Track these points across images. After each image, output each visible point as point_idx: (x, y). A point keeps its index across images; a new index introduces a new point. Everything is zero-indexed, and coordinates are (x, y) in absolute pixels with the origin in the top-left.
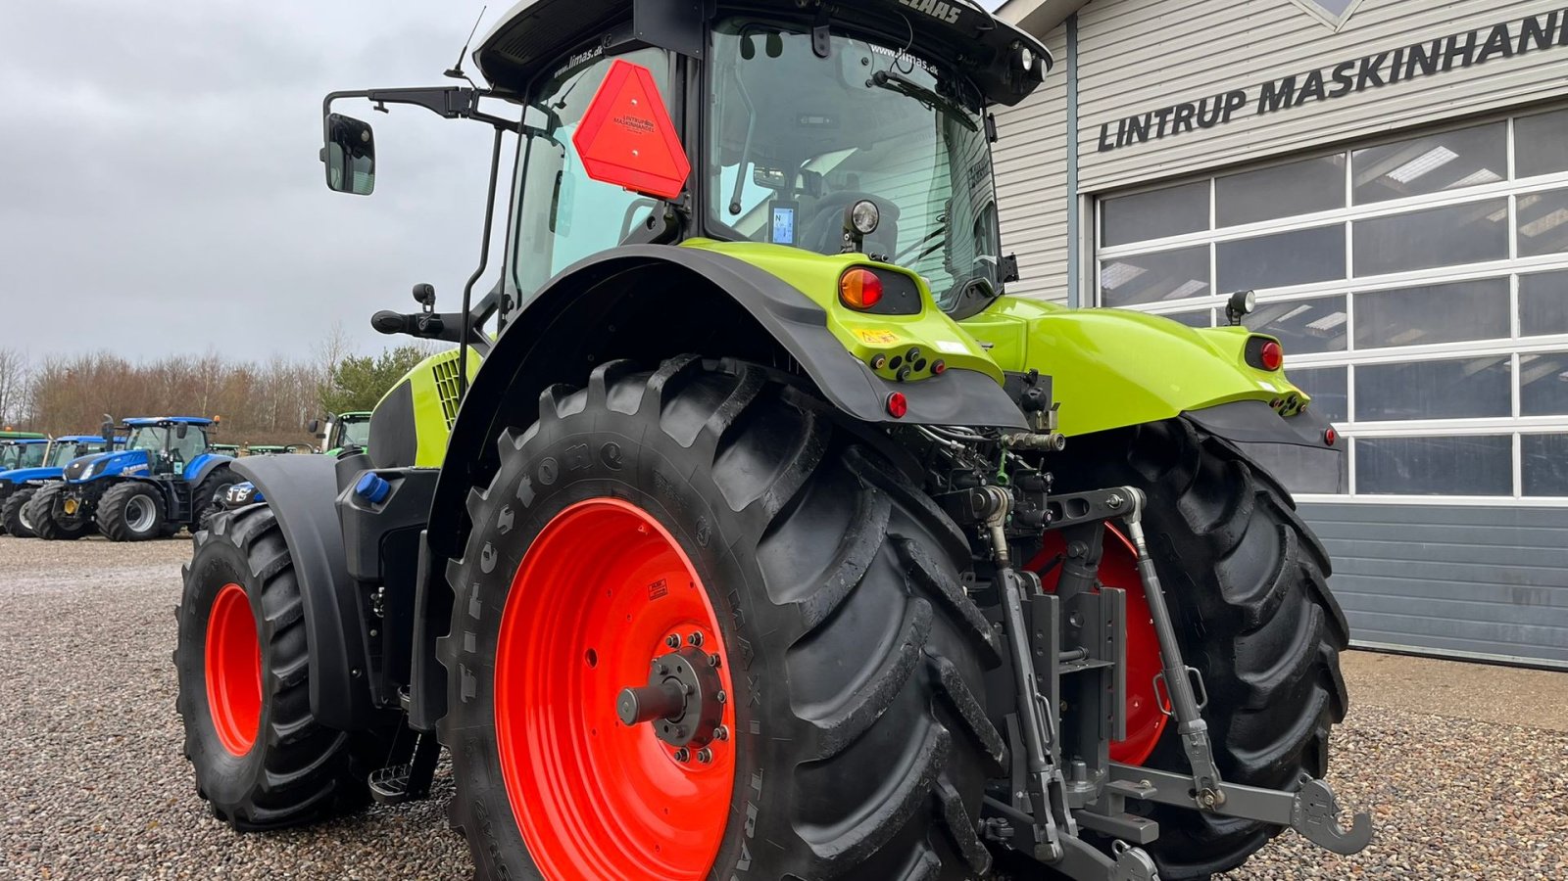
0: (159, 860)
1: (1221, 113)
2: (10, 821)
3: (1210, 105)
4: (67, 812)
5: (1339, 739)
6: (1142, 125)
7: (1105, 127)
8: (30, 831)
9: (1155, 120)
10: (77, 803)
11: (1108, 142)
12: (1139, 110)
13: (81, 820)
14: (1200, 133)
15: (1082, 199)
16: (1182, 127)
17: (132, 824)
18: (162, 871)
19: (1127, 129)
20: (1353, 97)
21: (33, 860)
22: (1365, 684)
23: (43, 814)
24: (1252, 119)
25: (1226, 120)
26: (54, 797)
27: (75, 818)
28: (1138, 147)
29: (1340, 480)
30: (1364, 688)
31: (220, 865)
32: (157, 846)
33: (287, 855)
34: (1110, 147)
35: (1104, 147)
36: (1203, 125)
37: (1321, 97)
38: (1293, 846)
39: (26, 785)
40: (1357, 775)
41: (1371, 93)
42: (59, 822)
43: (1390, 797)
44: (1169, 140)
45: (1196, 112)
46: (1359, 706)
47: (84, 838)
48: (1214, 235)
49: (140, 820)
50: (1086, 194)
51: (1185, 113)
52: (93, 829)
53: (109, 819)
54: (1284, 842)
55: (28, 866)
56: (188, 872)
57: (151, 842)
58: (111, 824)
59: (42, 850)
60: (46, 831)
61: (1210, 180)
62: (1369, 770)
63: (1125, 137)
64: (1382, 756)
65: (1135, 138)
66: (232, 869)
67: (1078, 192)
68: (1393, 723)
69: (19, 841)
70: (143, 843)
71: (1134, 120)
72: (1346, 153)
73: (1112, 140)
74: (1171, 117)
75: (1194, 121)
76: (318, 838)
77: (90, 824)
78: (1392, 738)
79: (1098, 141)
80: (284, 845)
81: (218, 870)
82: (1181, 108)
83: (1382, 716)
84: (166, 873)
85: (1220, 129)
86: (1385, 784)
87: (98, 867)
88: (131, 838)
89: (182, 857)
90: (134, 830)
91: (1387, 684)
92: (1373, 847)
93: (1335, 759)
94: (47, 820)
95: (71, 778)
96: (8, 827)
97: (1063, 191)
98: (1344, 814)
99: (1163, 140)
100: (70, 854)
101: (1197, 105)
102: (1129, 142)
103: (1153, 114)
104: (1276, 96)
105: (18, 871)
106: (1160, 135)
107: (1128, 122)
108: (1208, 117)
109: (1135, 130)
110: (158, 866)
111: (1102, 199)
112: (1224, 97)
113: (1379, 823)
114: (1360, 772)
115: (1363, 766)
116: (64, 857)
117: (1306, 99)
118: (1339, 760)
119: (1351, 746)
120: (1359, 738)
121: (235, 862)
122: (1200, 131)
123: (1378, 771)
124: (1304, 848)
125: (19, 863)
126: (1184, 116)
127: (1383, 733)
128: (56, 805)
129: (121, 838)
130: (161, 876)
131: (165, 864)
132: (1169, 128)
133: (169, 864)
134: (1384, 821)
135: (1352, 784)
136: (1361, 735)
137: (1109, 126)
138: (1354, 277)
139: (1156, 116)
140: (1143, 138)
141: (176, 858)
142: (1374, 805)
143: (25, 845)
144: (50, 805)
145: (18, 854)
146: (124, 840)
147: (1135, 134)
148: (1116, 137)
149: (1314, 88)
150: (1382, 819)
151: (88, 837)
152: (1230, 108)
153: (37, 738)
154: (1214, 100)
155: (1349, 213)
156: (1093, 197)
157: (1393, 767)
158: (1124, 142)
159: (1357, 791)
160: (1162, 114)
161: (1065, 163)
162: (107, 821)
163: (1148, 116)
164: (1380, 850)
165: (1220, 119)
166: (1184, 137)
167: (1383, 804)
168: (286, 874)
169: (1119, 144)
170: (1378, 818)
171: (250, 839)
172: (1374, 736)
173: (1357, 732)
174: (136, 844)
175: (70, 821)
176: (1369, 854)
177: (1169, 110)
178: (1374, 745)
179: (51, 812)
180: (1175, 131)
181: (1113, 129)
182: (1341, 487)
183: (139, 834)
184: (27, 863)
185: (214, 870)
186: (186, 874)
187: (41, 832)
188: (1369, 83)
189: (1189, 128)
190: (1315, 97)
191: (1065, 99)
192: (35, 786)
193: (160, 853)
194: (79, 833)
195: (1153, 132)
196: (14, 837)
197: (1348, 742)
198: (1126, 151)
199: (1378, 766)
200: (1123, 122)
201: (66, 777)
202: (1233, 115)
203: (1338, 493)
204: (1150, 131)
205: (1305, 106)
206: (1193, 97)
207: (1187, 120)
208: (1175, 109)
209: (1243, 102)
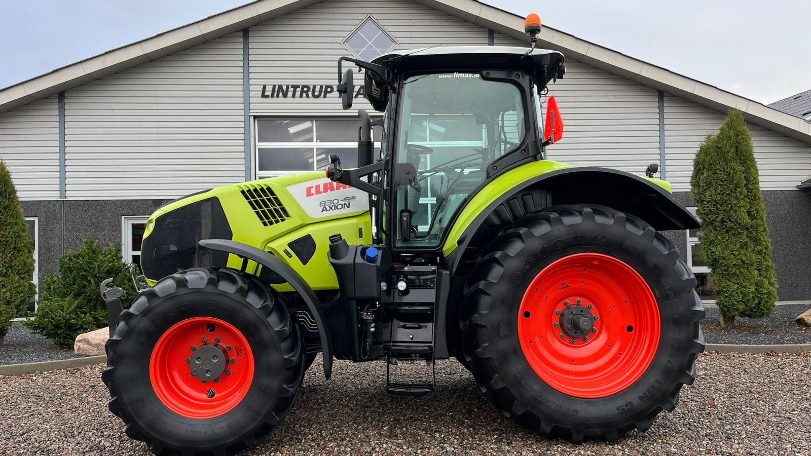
3: (318, 88)
6: (285, 90)
7: (265, 87)
11: (266, 93)
12: (284, 83)
14: (312, 100)
15: (252, 118)
16: (304, 95)
24: (336, 99)
25: (325, 96)
28: (281, 99)
44: (297, 100)
45: (311, 90)
48: (315, 145)
50: (254, 116)
61: (313, 121)
65: (281, 95)
67: (249, 114)
75: (310, 94)
79: (261, 93)
82: (304, 87)
85: (321, 99)
99: (294, 99)
101: (311, 87)
103: (290, 86)
106: (294, 96)
107: (277, 87)
109: (280, 91)
111: (258, 119)
112: (324, 87)
117: (359, 96)
126: (305, 90)
132: (298, 94)
139: (291, 87)
140: (285, 96)
148: (271, 93)
149: (362, 92)
152: (326, 92)
154: (319, 87)
160: (295, 87)
161: (243, 99)
163: (288, 87)
166: (304, 99)
169: (273, 96)
177: (298, 86)
180: (301, 96)
181: (269, 89)
190: (363, 96)
191: (242, 68)
195: (290, 94)
198: (275, 100)
202: (328, 95)
205: (358, 99)
206: (310, 83)
207: (307, 93)
208: (301, 86)
209: (332, 91)
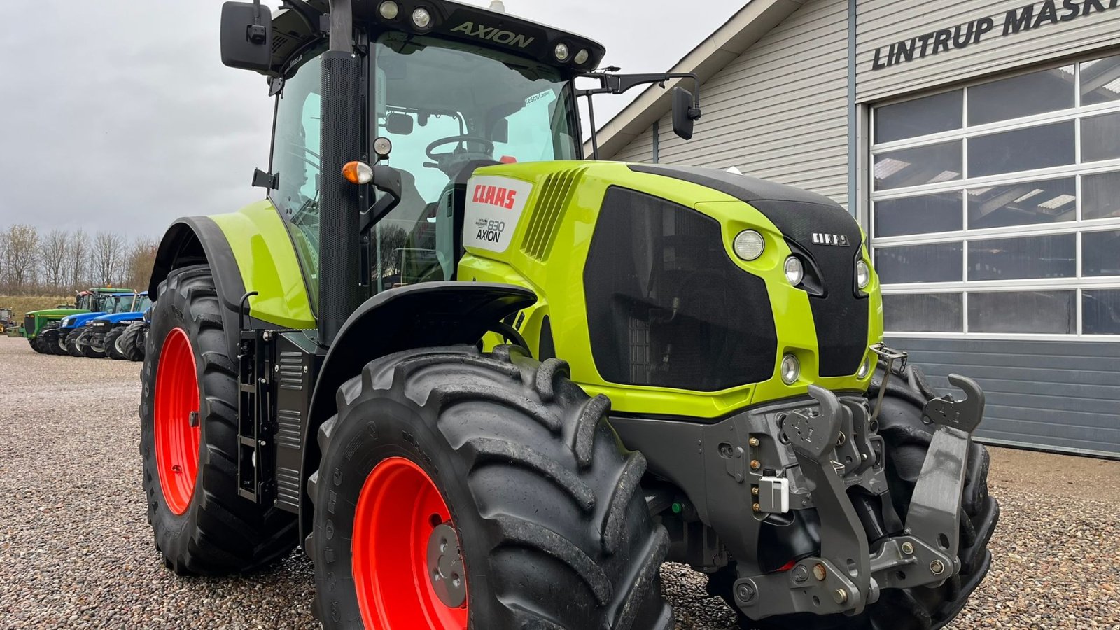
0: (165, 592)
1: (973, 36)
2: (68, 560)
3: (964, 30)
4: (108, 555)
5: (1070, 528)
6: (908, 48)
7: (878, 51)
8: (80, 568)
9: (919, 44)
10: (117, 548)
11: (880, 62)
12: (906, 37)
13: (116, 561)
14: (955, 53)
15: (859, 108)
16: (941, 48)
17: (151, 565)
18: (166, 601)
19: (895, 52)
20: (1080, 21)
21: (79, 590)
22: (1089, 484)
23: (92, 556)
24: (998, 39)
25: (977, 41)
26: (102, 544)
27: (113, 560)
28: (904, 66)
29: (1069, 323)
30: (1088, 487)
31: (207, 597)
32: (166, 582)
33: (255, 591)
34: (882, 66)
35: (877, 67)
36: (958, 45)
37: (1054, 21)
38: (1034, 616)
39: (85, 534)
40: (1084, 557)
41: (1095, 17)
42: (102, 563)
43: (1112, 576)
44: (930, 59)
45: (953, 36)
46: (1084, 502)
47: (117, 574)
48: (966, 132)
49: (158, 561)
50: (862, 103)
51: (943, 37)
52: (124, 568)
53: (137, 561)
54: (1025, 613)
55: (74, 595)
56: (184, 602)
57: (161, 579)
58: (137, 564)
59: (86, 583)
60: (91, 569)
61: (963, 89)
62: (1094, 554)
63: (894, 58)
64: (1105, 542)
65: (902, 58)
66: (215, 601)
67: (856, 102)
68: (1112, 515)
69: (71, 576)
70: (157, 580)
71: (902, 44)
72: (1074, 64)
73: (884, 61)
74: (932, 41)
75: (950, 44)
76: (279, 580)
77: (122, 564)
78: (1112, 528)
79: (872, 63)
80: (255, 584)
81: (206, 601)
82: (940, 33)
83: (1103, 510)
84: (170, 602)
85: (972, 48)
86: (1108, 565)
87: (122, 597)
88: (148, 576)
89: (182, 590)
90: (152, 569)
91: (1106, 484)
92: (1099, 618)
93: (1066, 545)
94: (93, 560)
95: (116, 529)
96: (65, 565)
97: (845, 102)
98: (1074, 590)
99: (925, 59)
100: (104, 587)
101: (953, 30)
102: (898, 62)
103: (917, 39)
104: (1015, 22)
105: (67, 598)
106: (923, 55)
107: (897, 46)
108: (962, 40)
109: (903, 52)
110: (165, 597)
111: (876, 106)
112: (975, 24)
113: (1104, 598)
114: (1087, 555)
115: (1089, 550)
116: (100, 588)
117: (1042, 23)
118: (1069, 545)
119: (1079, 534)
120: (1085, 528)
121: (218, 595)
122: (956, 51)
123: (1102, 554)
124: (1042, 618)
125: (68, 592)
126: (942, 40)
127: (1104, 523)
128: (102, 549)
129: (143, 575)
130: (165, 604)
131: (169, 596)
132: (930, 50)
133: (172, 595)
134: (1108, 597)
135: (1080, 565)
136: (1087, 525)
137: (882, 50)
138: (1082, 162)
139: (919, 41)
140: (909, 58)
141: (177, 592)
142: (1099, 582)
143: (75, 579)
144: (98, 549)
145: (70, 585)
146: (144, 577)
147: (902, 56)
148: (887, 58)
149: (1049, 14)
150: (1106, 595)
151: (120, 574)
152: (980, 31)
153: (99, 500)
154: (967, 26)
155: (1077, 112)
156: (868, 106)
157: (1114, 551)
158: (893, 62)
159: (1085, 570)
160: (925, 38)
161: (846, 80)
162: (135, 562)
163: (913, 41)
164: (1105, 621)
165: (972, 41)
166: (942, 56)
167: (1107, 582)
168: (253, 607)
169: (890, 64)
170: (1103, 593)
171: (232, 579)
172: (1098, 526)
173: (1083, 523)
174: (152, 580)
175: (109, 561)
176: (1095, 624)
177: (930, 36)
178: (1098, 533)
179: (98, 554)
180: (935, 52)
181: (885, 52)
182: (1071, 328)
183: (155, 572)
184: (74, 593)
185: (203, 601)
186: (183, 604)
187: (88, 570)
188: (1093, 9)
189: (946, 49)
190: (1049, 21)
191: (847, 31)
192: (91, 534)
193: (167, 587)
194: (114, 571)
195: (917, 53)
196: (69, 573)
197: (1077, 531)
198: (894, 69)
199: (1101, 550)
200: (892, 47)
201: (113, 528)
202: (983, 37)
203: (1067, 333)
204: (915, 52)
205: (1041, 29)
206: (949, 24)
207: (945, 43)
208: (935, 35)
209: (990, 27)
